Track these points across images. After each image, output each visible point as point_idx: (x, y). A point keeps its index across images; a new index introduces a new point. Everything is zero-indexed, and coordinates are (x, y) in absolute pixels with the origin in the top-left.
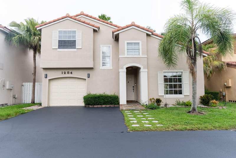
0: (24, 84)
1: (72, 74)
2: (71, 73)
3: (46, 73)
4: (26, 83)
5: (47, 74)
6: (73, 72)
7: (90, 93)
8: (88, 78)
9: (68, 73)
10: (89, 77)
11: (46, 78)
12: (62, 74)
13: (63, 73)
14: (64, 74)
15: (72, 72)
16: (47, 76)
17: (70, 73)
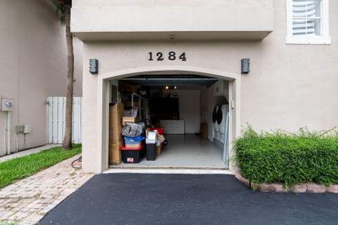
0: (50, 99)
1: (184, 59)
2: (183, 57)
3: (93, 57)
4: (55, 98)
5: (97, 62)
6: (191, 53)
7: (250, 130)
8: (244, 75)
9: (172, 56)
10: (245, 71)
11: (96, 73)
12: (151, 59)
13: (155, 57)
14: (159, 59)
15: (184, 54)
16: (97, 68)
17: (177, 56)
